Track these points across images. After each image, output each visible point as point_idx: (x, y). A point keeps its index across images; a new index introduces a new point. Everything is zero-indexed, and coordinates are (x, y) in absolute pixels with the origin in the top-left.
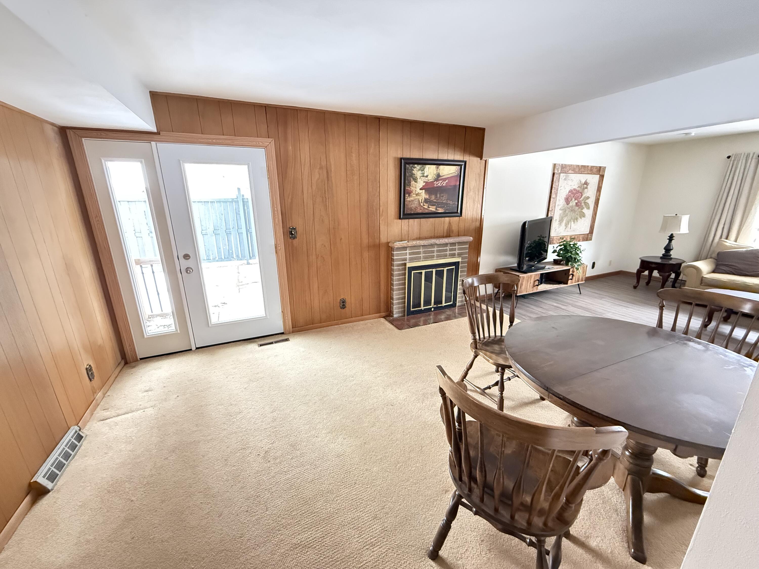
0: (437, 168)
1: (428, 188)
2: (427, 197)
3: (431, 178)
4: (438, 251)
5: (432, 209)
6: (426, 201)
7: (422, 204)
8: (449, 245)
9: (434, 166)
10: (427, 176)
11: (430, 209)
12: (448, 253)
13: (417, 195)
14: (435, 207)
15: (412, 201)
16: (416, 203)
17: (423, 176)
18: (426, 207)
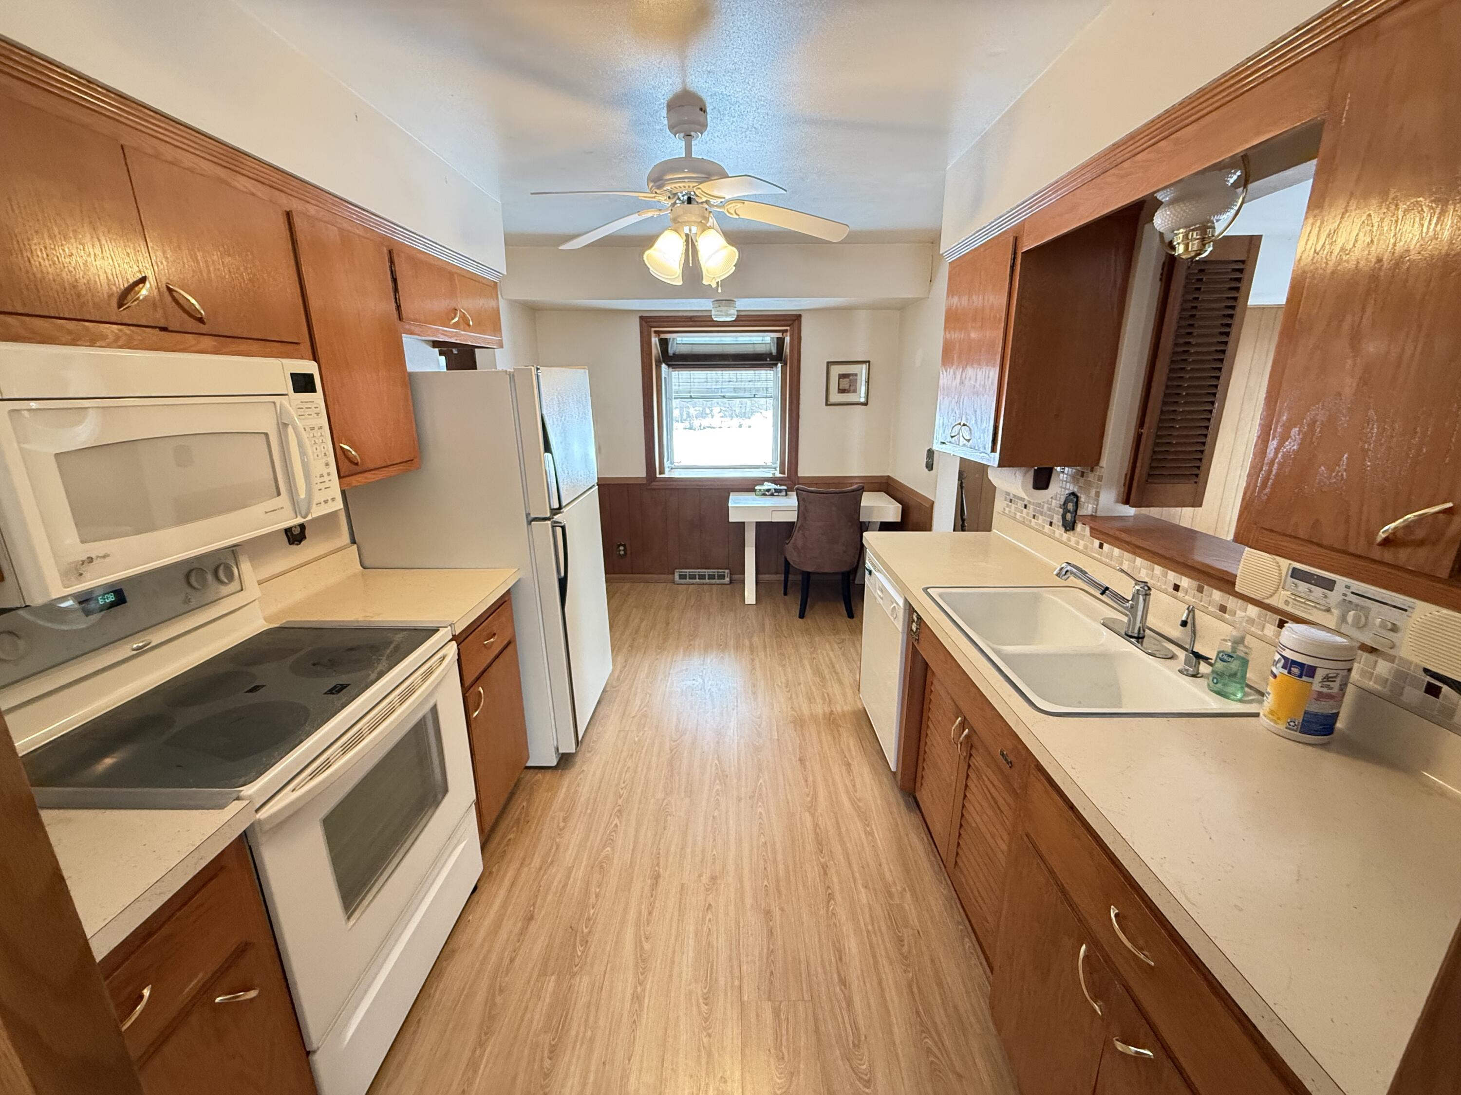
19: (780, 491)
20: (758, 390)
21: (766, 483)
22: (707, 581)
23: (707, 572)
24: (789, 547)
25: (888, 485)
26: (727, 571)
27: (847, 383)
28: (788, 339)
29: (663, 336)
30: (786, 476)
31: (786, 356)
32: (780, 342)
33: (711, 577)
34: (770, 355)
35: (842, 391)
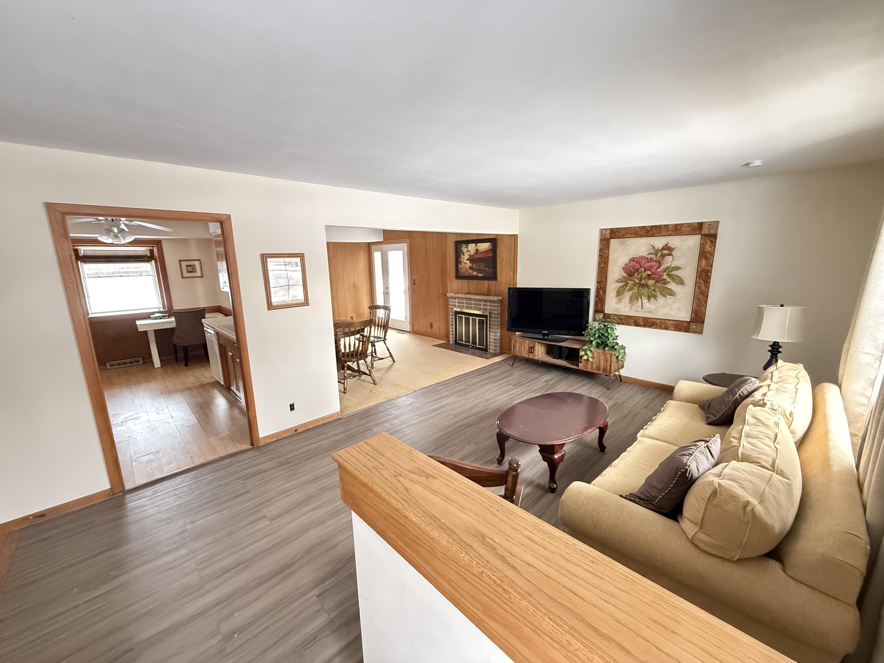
0: (476, 245)
1: (471, 259)
2: (471, 265)
3: (472, 252)
4: (475, 304)
5: (475, 273)
6: (471, 268)
7: (468, 270)
8: (482, 301)
9: (474, 245)
10: (470, 251)
11: (473, 273)
12: (482, 307)
13: (465, 263)
14: (476, 272)
15: (462, 268)
16: (465, 269)
17: (468, 251)
18: (470, 272)
19: (165, 316)
20: (142, 272)
21: (156, 314)
22: (129, 365)
23: (128, 360)
24: (174, 338)
25: (220, 309)
26: (140, 358)
27: (191, 269)
28: (155, 250)
29: (76, 248)
30: (167, 310)
31: (156, 257)
32: (151, 251)
33: (130, 363)
34: (147, 256)
35: (188, 272)
